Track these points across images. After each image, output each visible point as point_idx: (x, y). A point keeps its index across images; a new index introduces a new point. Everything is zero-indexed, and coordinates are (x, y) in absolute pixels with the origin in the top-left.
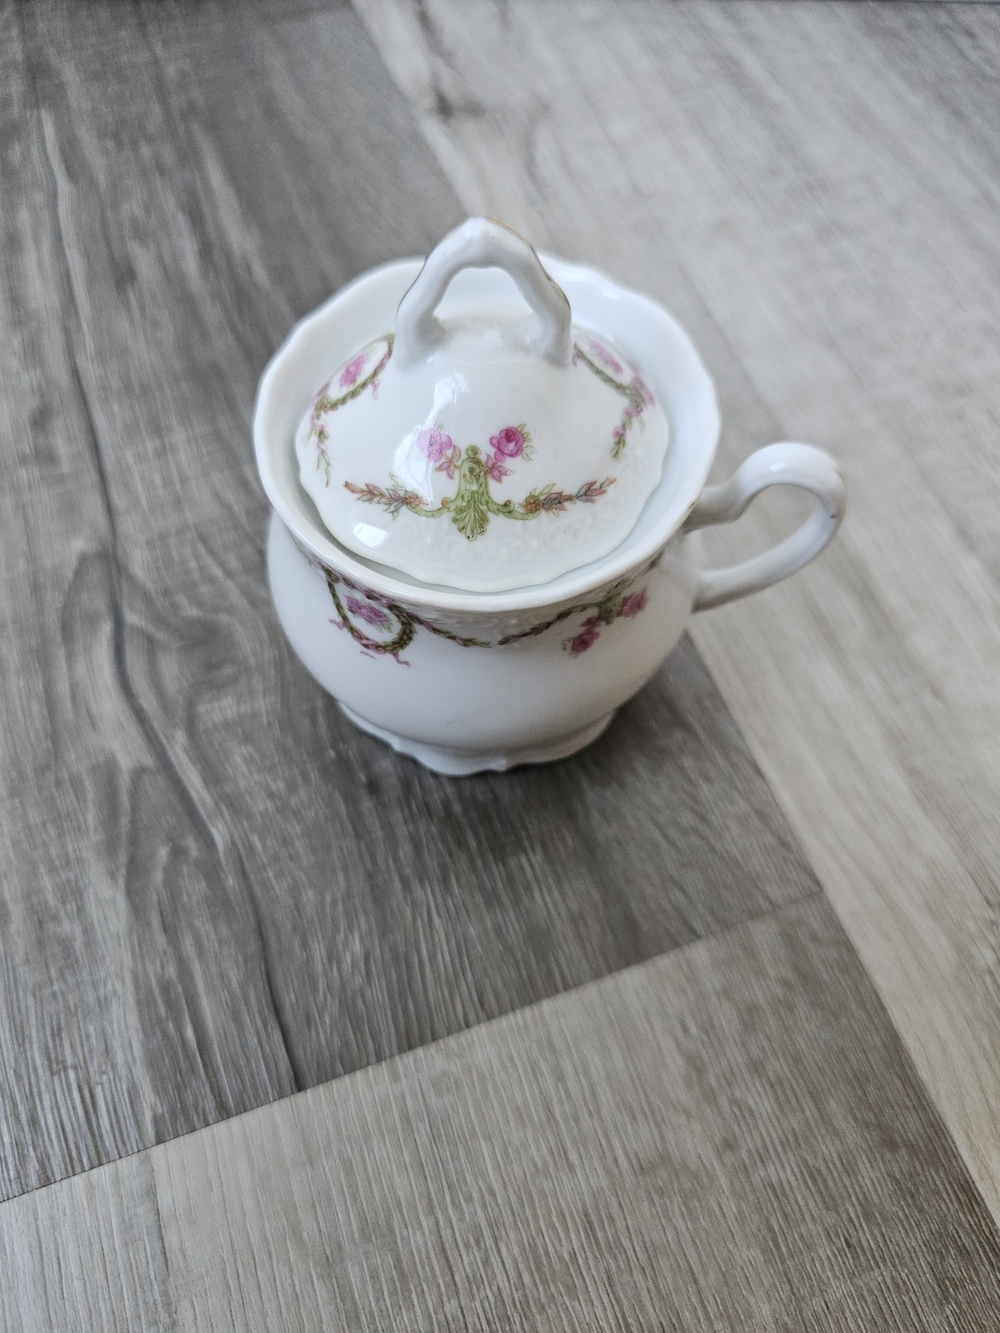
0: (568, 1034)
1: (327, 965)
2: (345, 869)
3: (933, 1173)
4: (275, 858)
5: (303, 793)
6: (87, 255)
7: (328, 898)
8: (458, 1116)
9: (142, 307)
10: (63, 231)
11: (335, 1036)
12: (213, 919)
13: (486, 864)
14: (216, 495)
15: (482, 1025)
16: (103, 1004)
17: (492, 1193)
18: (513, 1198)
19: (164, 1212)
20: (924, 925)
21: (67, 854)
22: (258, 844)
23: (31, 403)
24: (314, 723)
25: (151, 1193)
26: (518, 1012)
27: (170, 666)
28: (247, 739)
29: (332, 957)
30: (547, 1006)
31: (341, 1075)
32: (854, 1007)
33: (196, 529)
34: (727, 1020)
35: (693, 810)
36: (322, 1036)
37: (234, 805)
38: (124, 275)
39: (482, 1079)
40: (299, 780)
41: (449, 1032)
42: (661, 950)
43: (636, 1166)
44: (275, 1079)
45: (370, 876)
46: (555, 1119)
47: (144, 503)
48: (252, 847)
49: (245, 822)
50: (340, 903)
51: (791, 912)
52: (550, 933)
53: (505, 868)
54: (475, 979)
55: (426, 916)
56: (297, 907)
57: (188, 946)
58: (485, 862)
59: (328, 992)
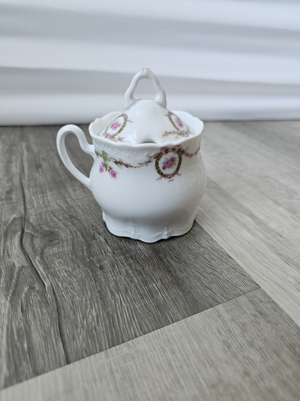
0: (175, 338)
1: (82, 321)
2: (91, 291)
4: (66, 289)
5: (77, 271)
6: (29, 163)
7: (84, 299)
8: (133, 369)
9: (42, 172)
10: (24, 160)
11: (84, 344)
12: (41, 307)
14: (58, 204)
15: (142, 336)
22: (60, 286)
23: (8, 189)
26: (155, 331)
27: (38, 242)
28: (60, 257)
29: (84, 317)
30: (166, 328)
31: (85, 357)
33: (51, 211)
34: (236, 329)
36: (79, 343)
37: (54, 275)
38: (38, 166)
39: (142, 355)
40: (76, 267)
41: (129, 340)
42: (207, 308)
43: (210, 385)
44: (58, 360)
45: (100, 292)
46: (173, 368)
47: (36, 207)
48: (58, 286)
49: (56, 279)
50: (88, 300)
51: (251, 294)
52: (165, 306)
53: (148, 287)
54: (138, 322)
55: (119, 303)
56: (72, 303)
57: (30, 316)
58: (140, 286)
59: (81, 329)
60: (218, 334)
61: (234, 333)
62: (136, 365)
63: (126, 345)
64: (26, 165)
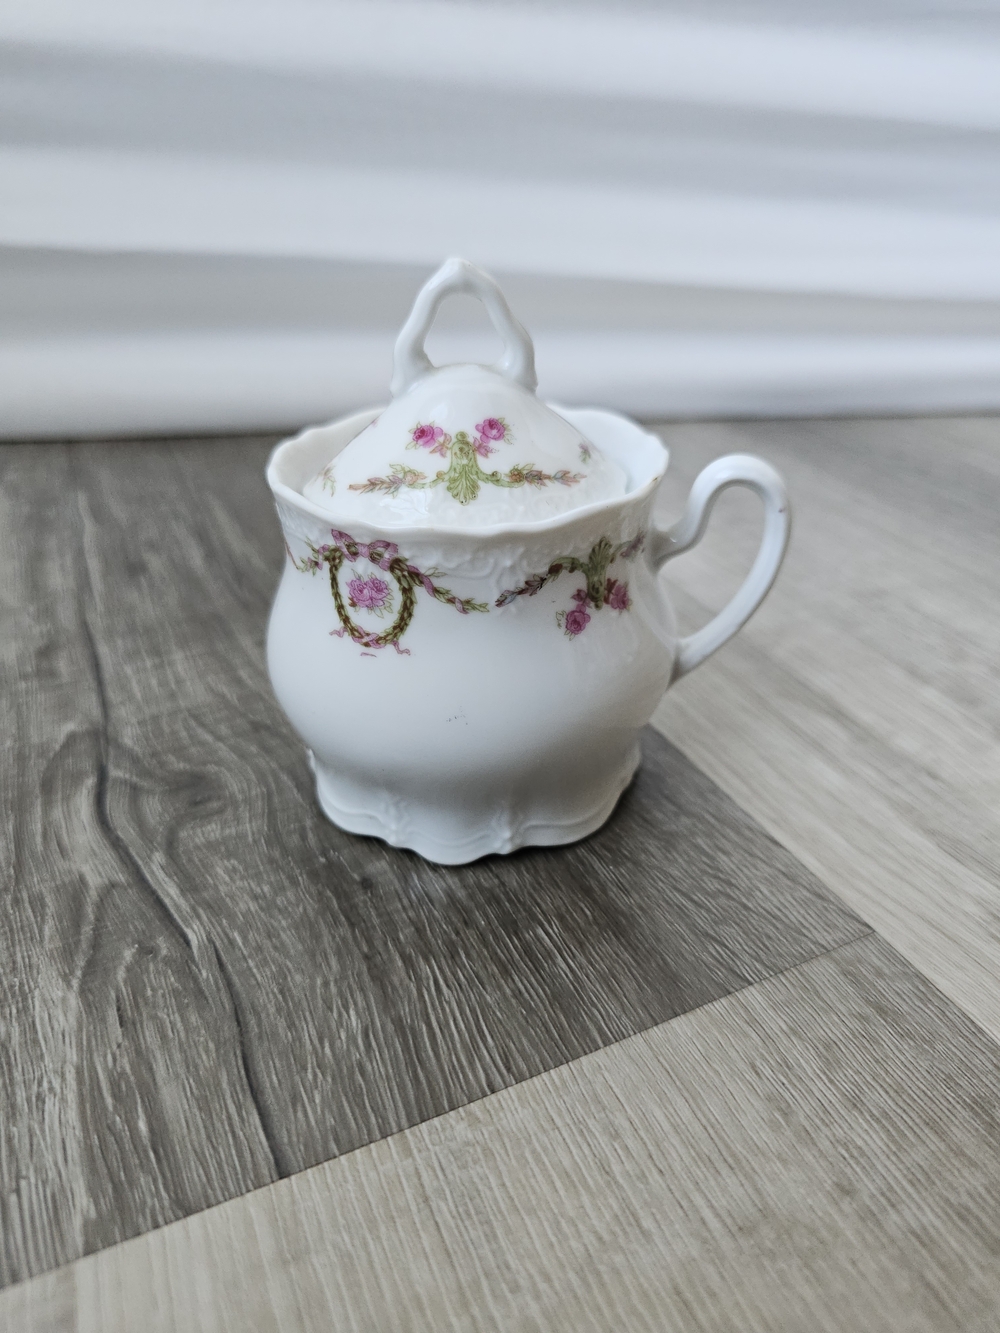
0: (617, 1090)
1: (318, 1046)
2: (339, 954)
4: (258, 949)
5: (290, 893)
8: (491, 1189)
9: (152, 586)
10: (86, 549)
11: (328, 1116)
12: (182, 1009)
14: (211, 690)
15: (510, 1089)
16: (36, 1102)
17: (548, 1279)
21: (14, 964)
22: (239, 941)
24: (303, 837)
26: (552, 1071)
27: (154, 808)
28: (231, 855)
29: (324, 1035)
30: (586, 1061)
31: (335, 1156)
33: (189, 711)
35: (717, 878)
36: (313, 1115)
37: (216, 908)
38: (135, 569)
39: (517, 1144)
40: (286, 883)
41: (470, 1100)
42: (712, 999)
43: (734, 1229)
44: (250, 1166)
45: (367, 958)
46: (616, 1182)
48: (232, 942)
49: (224, 921)
50: (332, 984)
51: (847, 952)
52: (579, 994)
54: (496, 1044)
55: (433, 989)
56: (281, 992)
57: (150, 1037)
58: (496, 937)
59: (318, 1071)
60: (750, 1076)
61: (799, 1072)
62: (500, 1176)
63: (463, 1114)
64: (94, 565)
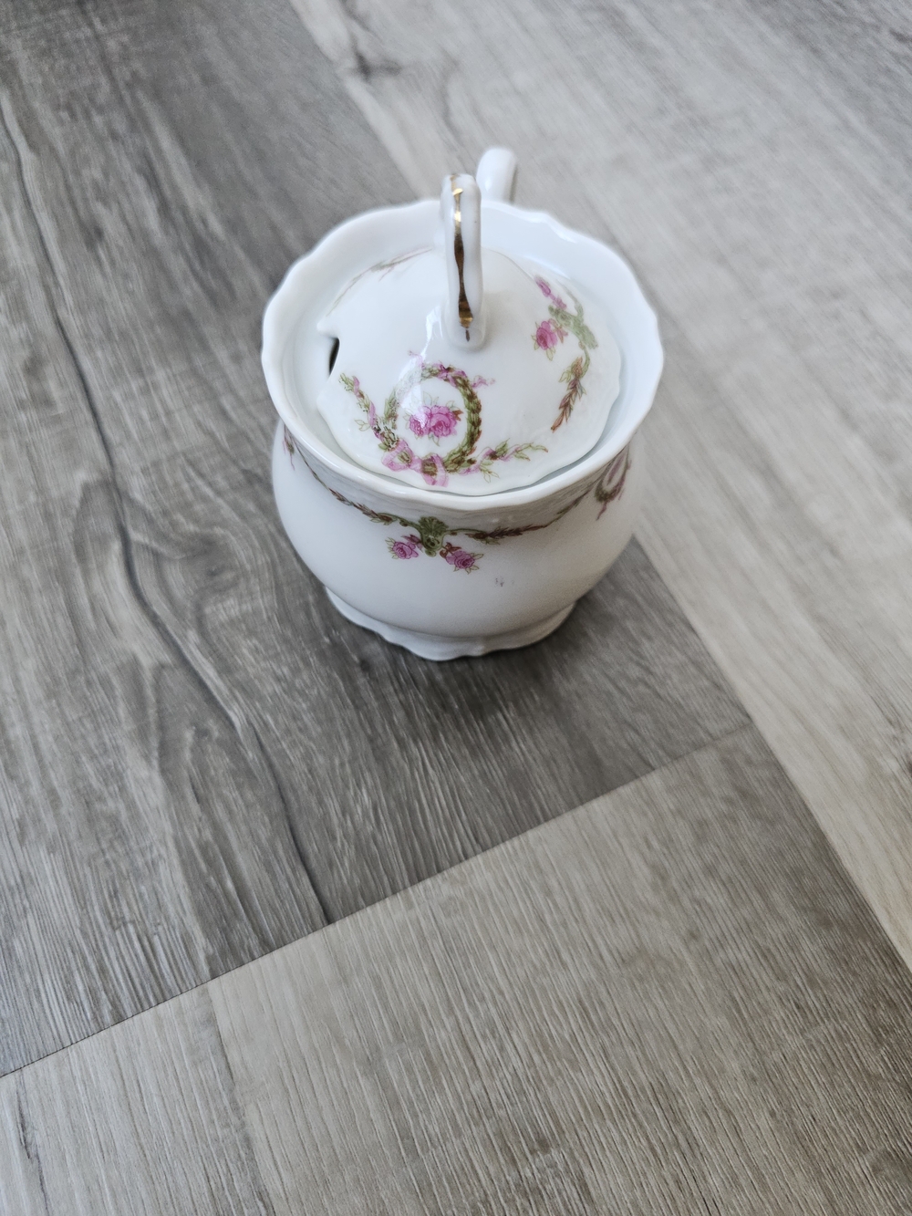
0: (551, 857)
1: (342, 819)
2: (349, 735)
3: (861, 943)
4: (288, 731)
5: (304, 674)
6: (55, 217)
8: (466, 931)
9: (113, 263)
10: (32, 198)
11: (355, 875)
12: (239, 787)
13: (468, 721)
14: (199, 424)
15: (478, 856)
16: (152, 866)
17: (501, 993)
18: (518, 993)
19: (224, 1035)
20: (838, 744)
21: (104, 744)
22: (271, 722)
23: (24, 354)
24: (308, 615)
25: (211, 1020)
26: (507, 842)
27: (176, 576)
28: (251, 633)
29: (345, 810)
30: (531, 835)
31: (363, 908)
32: (785, 814)
33: (184, 455)
34: (683, 834)
35: (638, 664)
36: (344, 875)
37: (247, 690)
38: (93, 235)
39: (483, 899)
40: (301, 665)
41: (452, 865)
42: (624, 782)
43: (619, 960)
44: (307, 915)
45: (371, 740)
46: (547, 927)
47: (135, 436)
48: (266, 724)
49: (257, 704)
50: (347, 765)
51: (729, 742)
52: (528, 776)
53: (485, 724)
54: (468, 819)
55: (421, 769)
56: (310, 771)
57: (220, 812)
59: (345, 841)
60: (645, 850)
61: (677, 844)
62: (471, 922)
63: (447, 876)
64: (47, 225)
